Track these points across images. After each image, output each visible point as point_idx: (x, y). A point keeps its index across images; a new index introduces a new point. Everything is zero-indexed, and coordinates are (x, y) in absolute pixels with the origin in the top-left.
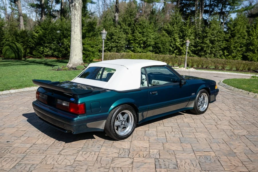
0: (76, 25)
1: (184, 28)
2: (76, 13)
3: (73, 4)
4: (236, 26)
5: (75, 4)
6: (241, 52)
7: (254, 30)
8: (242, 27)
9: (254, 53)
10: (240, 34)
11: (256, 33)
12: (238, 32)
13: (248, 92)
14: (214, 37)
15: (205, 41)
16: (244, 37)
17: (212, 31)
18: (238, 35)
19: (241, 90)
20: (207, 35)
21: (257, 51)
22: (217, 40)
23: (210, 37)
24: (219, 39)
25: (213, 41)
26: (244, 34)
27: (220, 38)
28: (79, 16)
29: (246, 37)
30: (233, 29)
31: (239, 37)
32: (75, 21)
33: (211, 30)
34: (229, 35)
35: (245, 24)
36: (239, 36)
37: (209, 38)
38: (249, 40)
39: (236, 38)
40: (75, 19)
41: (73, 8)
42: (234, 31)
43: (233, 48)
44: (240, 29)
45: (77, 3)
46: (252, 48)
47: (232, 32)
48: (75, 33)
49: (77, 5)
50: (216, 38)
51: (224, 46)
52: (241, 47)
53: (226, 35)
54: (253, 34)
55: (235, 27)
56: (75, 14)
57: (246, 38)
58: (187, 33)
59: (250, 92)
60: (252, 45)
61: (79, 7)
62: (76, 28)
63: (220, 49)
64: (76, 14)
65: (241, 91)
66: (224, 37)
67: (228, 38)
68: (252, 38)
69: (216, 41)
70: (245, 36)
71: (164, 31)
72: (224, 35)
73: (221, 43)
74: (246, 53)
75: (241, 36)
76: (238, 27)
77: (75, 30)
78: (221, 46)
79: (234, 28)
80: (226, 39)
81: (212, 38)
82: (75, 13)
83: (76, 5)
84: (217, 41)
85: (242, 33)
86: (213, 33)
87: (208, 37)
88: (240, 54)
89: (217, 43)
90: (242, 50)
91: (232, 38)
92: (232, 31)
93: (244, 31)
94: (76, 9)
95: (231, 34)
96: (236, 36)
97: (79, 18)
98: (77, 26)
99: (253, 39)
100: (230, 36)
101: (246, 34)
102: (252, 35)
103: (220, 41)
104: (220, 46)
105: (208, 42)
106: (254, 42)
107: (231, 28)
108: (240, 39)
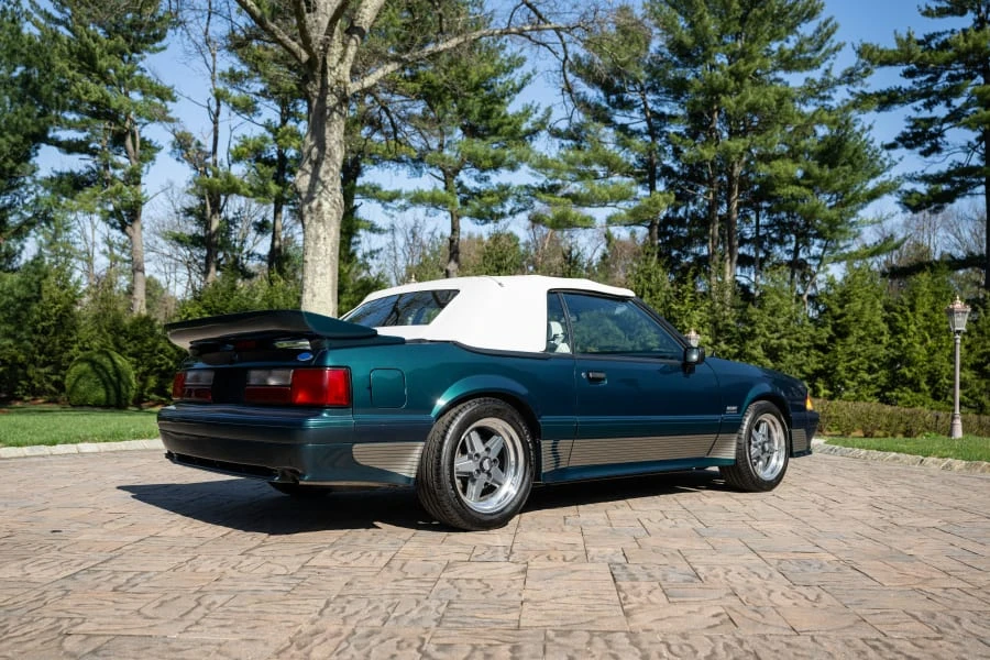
0: (319, 269)
1: (676, 307)
2: (320, 231)
3: (314, 204)
4: (847, 301)
5: (320, 205)
6: (872, 386)
7: (909, 313)
8: (868, 306)
9: (918, 390)
10: (864, 329)
11: (916, 324)
12: (856, 321)
13: (921, 457)
14: (778, 339)
15: (748, 350)
16: (879, 338)
17: (771, 318)
18: (857, 332)
19: (894, 454)
20: (753, 330)
21: (927, 383)
22: (790, 345)
23: (764, 336)
24: (794, 343)
25: (775, 349)
26: (877, 328)
27: (798, 340)
28: (329, 241)
29: (885, 339)
30: (839, 311)
31: (862, 338)
32: (316, 258)
33: (768, 312)
34: (829, 329)
35: (877, 296)
36: (862, 333)
37: (762, 340)
38: (894, 347)
39: (851, 340)
40: (316, 252)
41: (312, 218)
42: (844, 319)
43: (843, 373)
44: (861, 312)
45: (326, 200)
46: (909, 375)
47: (838, 321)
48: (314, 296)
49: (326, 206)
50: (785, 341)
51: (815, 367)
52: (870, 370)
53: (816, 330)
54: (905, 327)
55: (847, 306)
56: (318, 237)
57: (884, 341)
58: (686, 325)
59: (927, 456)
60: (909, 363)
61: (332, 214)
62: (318, 279)
63: (802, 375)
64: (322, 236)
65: (895, 458)
66: (813, 337)
67: (826, 341)
68: (904, 340)
69: (785, 349)
70: (882, 334)
71: (608, 321)
72: (812, 331)
73: (801, 355)
74: (891, 389)
75: (870, 335)
76: (857, 305)
77: (318, 285)
78: (804, 368)
79: (841, 307)
80: (819, 342)
81: (772, 341)
82: (316, 231)
83: (324, 208)
84: (788, 349)
85: (870, 325)
86: (773, 323)
87: (756, 336)
88: (870, 392)
89: (790, 357)
90: (877, 379)
91: (838, 340)
92: (835, 318)
93: (878, 319)
94: (321, 219)
95: (834, 328)
96: (852, 332)
97: (329, 249)
98: (322, 274)
99: (910, 344)
100: (832, 333)
101: (884, 327)
102: (903, 331)
103: (798, 349)
104: (799, 367)
105: (758, 352)
106: (915, 355)
107: (833, 307)
108: (864, 345)
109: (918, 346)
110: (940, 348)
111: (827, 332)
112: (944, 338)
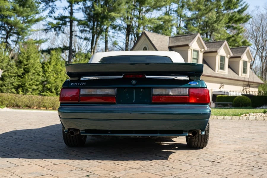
6: (37, 91)
7: (48, 65)
9: (52, 92)
10: (34, 70)
11: (51, 69)
12: (33, 67)
16: (39, 73)
18: (32, 71)
21: (55, 90)
22: (9, 75)
24: (10, 74)
26: (38, 70)
27: (11, 73)
29: (41, 74)
30: (26, 63)
31: (34, 73)
34: (22, 70)
36: (34, 72)
38: (44, 77)
39: (30, 74)
42: (28, 66)
43: (28, 86)
44: (34, 64)
46: (49, 87)
47: (26, 67)
50: (6, 73)
51: (18, 83)
52: (37, 85)
53: (18, 70)
55: (29, 61)
57: (41, 75)
60: (49, 83)
63: (13, 87)
67: (21, 74)
68: (47, 74)
69: (6, 76)
72: (16, 70)
73: (12, 79)
74: (43, 92)
75: (37, 72)
76: (32, 61)
78: (14, 84)
79: (27, 61)
80: (19, 74)
84: (8, 76)
85: (37, 68)
88: (36, 93)
89: (8, 80)
90: (39, 88)
91: (26, 74)
92: (25, 65)
95: (24, 69)
96: (30, 71)
99: (49, 76)
101: (41, 70)
102: (47, 71)
103: (11, 77)
104: (12, 84)
106: (50, 80)
107: (24, 61)
108: (34, 76)
109: (52, 77)
110: (58, 77)
111: (22, 71)
112: (59, 74)
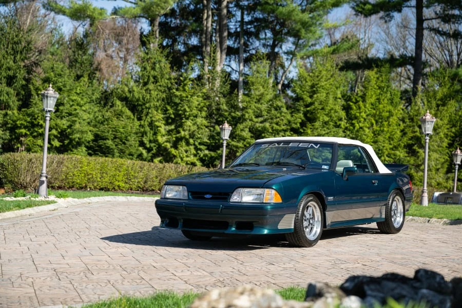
1: (178, 93)
4: (314, 92)
7: (361, 103)
8: (331, 97)
10: (327, 115)
11: (365, 113)
12: (323, 109)
13: (429, 219)
14: (261, 122)
15: (238, 132)
16: (338, 123)
17: (257, 105)
18: (323, 118)
19: (411, 217)
20: (243, 115)
22: (272, 128)
23: (251, 120)
24: (275, 126)
25: (260, 131)
26: (336, 114)
27: (277, 124)
29: (343, 124)
30: (309, 100)
31: (326, 123)
33: (255, 100)
34: (301, 115)
35: (337, 88)
36: (326, 119)
37: (249, 123)
38: (349, 130)
39: (317, 124)
42: (313, 107)
44: (326, 101)
47: (308, 109)
50: (267, 125)
53: (292, 116)
54: (358, 114)
55: (315, 96)
58: (188, 109)
65: (412, 220)
66: (289, 122)
67: (298, 125)
68: (357, 125)
70: (341, 120)
71: (118, 103)
72: (289, 117)
76: (321, 96)
79: (311, 97)
80: (294, 126)
81: (258, 125)
84: (270, 131)
85: (333, 111)
86: (258, 108)
87: (245, 120)
91: (309, 125)
92: (307, 106)
93: (338, 108)
95: (305, 114)
96: (319, 118)
99: (361, 128)
100: (303, 118)
101: (343, 114)
102: (356, 118)
105: (246, 134)
107: (305, 97)
108: (328, 128)
109: (367, 130)
110: (383, 131)
111: (300, 117)
112: (386, 123)
